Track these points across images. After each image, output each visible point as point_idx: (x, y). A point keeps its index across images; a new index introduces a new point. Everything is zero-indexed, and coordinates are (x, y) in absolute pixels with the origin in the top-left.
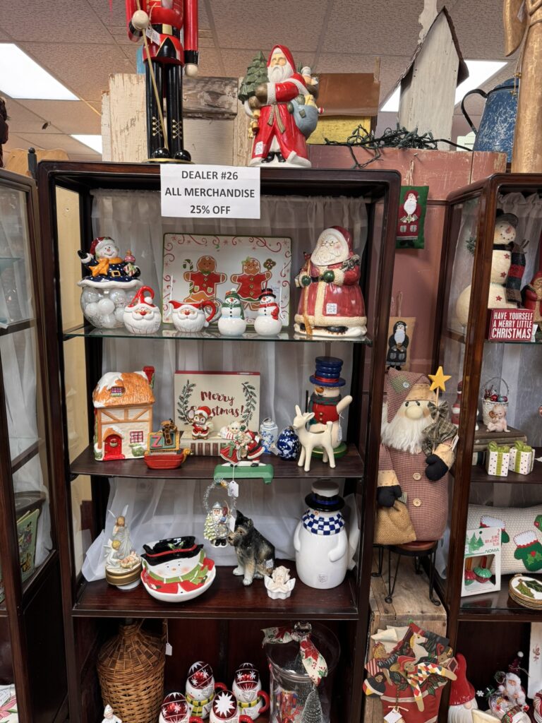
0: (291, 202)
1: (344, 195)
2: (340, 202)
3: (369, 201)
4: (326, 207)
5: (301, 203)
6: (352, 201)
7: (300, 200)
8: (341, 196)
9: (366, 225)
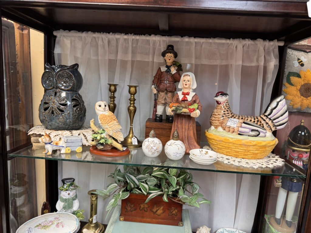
0: (215, 43)
1: (261, 39)
2: (257, 44)
3: (282, 44)
4: (245, 48)
5: (223, 44)
6: (267, 43)
7: (223, 41)
8: (258, 40)
9: (278, 63)
